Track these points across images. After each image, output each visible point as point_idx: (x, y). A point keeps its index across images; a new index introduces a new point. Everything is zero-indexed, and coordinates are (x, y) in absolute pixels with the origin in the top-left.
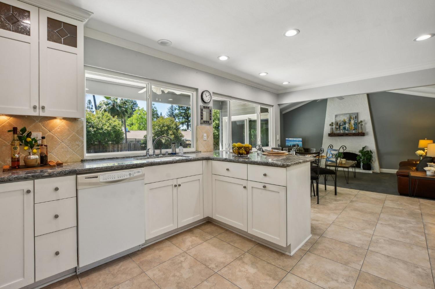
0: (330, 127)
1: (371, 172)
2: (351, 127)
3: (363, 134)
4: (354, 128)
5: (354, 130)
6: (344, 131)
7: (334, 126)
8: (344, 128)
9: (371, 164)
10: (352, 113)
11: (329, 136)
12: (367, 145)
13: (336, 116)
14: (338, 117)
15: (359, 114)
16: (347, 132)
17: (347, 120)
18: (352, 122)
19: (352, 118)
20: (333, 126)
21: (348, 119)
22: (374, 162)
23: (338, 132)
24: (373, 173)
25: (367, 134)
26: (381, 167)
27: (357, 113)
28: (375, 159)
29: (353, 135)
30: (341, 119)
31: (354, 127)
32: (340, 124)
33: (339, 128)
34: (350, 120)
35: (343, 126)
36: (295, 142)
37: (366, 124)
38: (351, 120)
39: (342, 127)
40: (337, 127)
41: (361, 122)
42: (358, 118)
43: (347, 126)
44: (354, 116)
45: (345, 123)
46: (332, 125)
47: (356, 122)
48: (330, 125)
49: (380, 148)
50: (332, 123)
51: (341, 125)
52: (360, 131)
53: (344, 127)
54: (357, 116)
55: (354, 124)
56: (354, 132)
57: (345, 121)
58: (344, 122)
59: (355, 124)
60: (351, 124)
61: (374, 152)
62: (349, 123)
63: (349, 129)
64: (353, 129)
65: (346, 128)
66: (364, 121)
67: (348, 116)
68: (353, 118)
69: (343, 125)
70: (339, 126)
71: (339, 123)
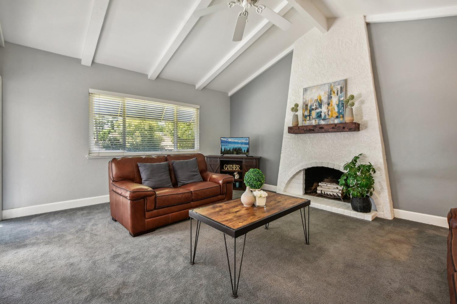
0: (292, 113)
1: (368, 217)
2: (332, 111)
3: (356, 127)
4: (337, 115)
5: (337, 117)
6: (317, 121)
7: (300, 113)
8: (319, 116)
9: (372, 197)
10: (335, 83)
11: (289, 132)
12: (365, 152)
13: (305, 90)
14: (308, 92)
15: (349, 82)
16: (322, 122)
17: (325, 99)
18: (335, 100)
19: (334, 93)
20: (297, 110)
21: (327, 96)
22: (379, 193)
23: (307, 123)
24: (376, 219)
25: (366, 127)
26: (395, 204)
27: (346, 81)
28: (381, 185)
29: (333, 128)
30: (312, 97)
31: (339, 112)
32: (311, 107)
33: (309, 116)
34: (330, 97)
35: (318, 111)
36: (236, 144)
37: (362, 102)
38: (333, 96)
39: (314, 114)
40: (307, 113)
41: (352, 97)
42: (346, 91)
43: (324, 109)
44: (339, 87)
45: (321, 104)
46: (295, 109)
47: (342, 99)
48: (293, 109)
49: (395, 158)
50: (297, 105)
51: (313, 109)
52: (347, 119)
53: (318, 113)
54: (344, 86)
55: (338, 106)
56: (336, 121)
57: (320, 100)
58: (319, 103)
59: (340, 105)
60: (332, 105)
61: (379, 169)
62: (329, 104)
63: (327, 117)
64: (335, 115)
65: (323, 115)
66: (360, 96)
67: (327, 88)
68: (336, 92)
69: (316, 109)
70: (310, 111)
71: (309, 105)
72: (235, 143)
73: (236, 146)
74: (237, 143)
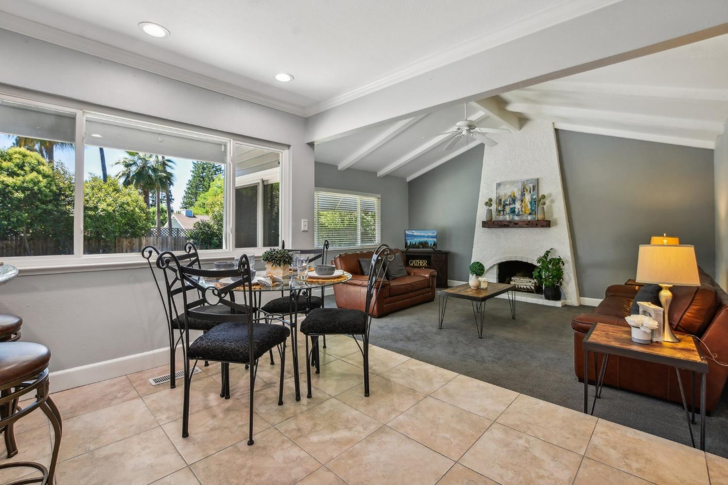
0: (486, 208)
1: (558, 304)
2: (525, 208)
3: (547, 224)
4: (530, 211)
5: (530, 214)
6: (511, 216)
7: (494, 207)
8: (513, 211)
9: (562, 287)
10: (527, 181)
11: (483, 226)
12: (555, 246)
13: (499, 185)
14: (502, 187)
15: (540, 180)
16: (516, 218)
17: (518, 195)
18: (528, 198)
19: (527, 190)
20: (491, 205)
21: (520, 193)
22: (568, 283)
23: (501, 218)
24: (565, 306)
25: (556, 224)
26: (581, 293)
27: (538, 180)
28: (569, 276)
29: (527, 224)
30: (507, 192)
31: (531, 209)
32: (504, 202)
33: (503, 211)
34: (523, 195)
35: (512, 206)
37: (552, 201)
38: (526, 193)
39: (508, 209)
40: (500, 208)
41: (544, 197)
42: (538, 189)
43: (518, 205)
44: (531, 185)
45: (515, 200)
46: (489, 203)
47: (534, 197)
48: (487, 204)
49: (581, 252)
50: (491, 200)
51: (507, 205)
52: (540, 216)
53: (512, 209)
54: (536, 185)
55: (531, 203)
56: (529, 218)
57: (514, 196)
58: (512, 199)
59: (533, 202)
60: (525, 202)
61: (568, 262)
62: (522, 201)
63: (521, 213)
64: (528, 212)
65: (517, 211)
66: (550, 195)
67: (520, 186)
68: (529, 190)
69: (510, 204)
70: (504, 206)
71: (503, 200)
72: (421, 236)
73: (422, 240)
74: (423, 236)
